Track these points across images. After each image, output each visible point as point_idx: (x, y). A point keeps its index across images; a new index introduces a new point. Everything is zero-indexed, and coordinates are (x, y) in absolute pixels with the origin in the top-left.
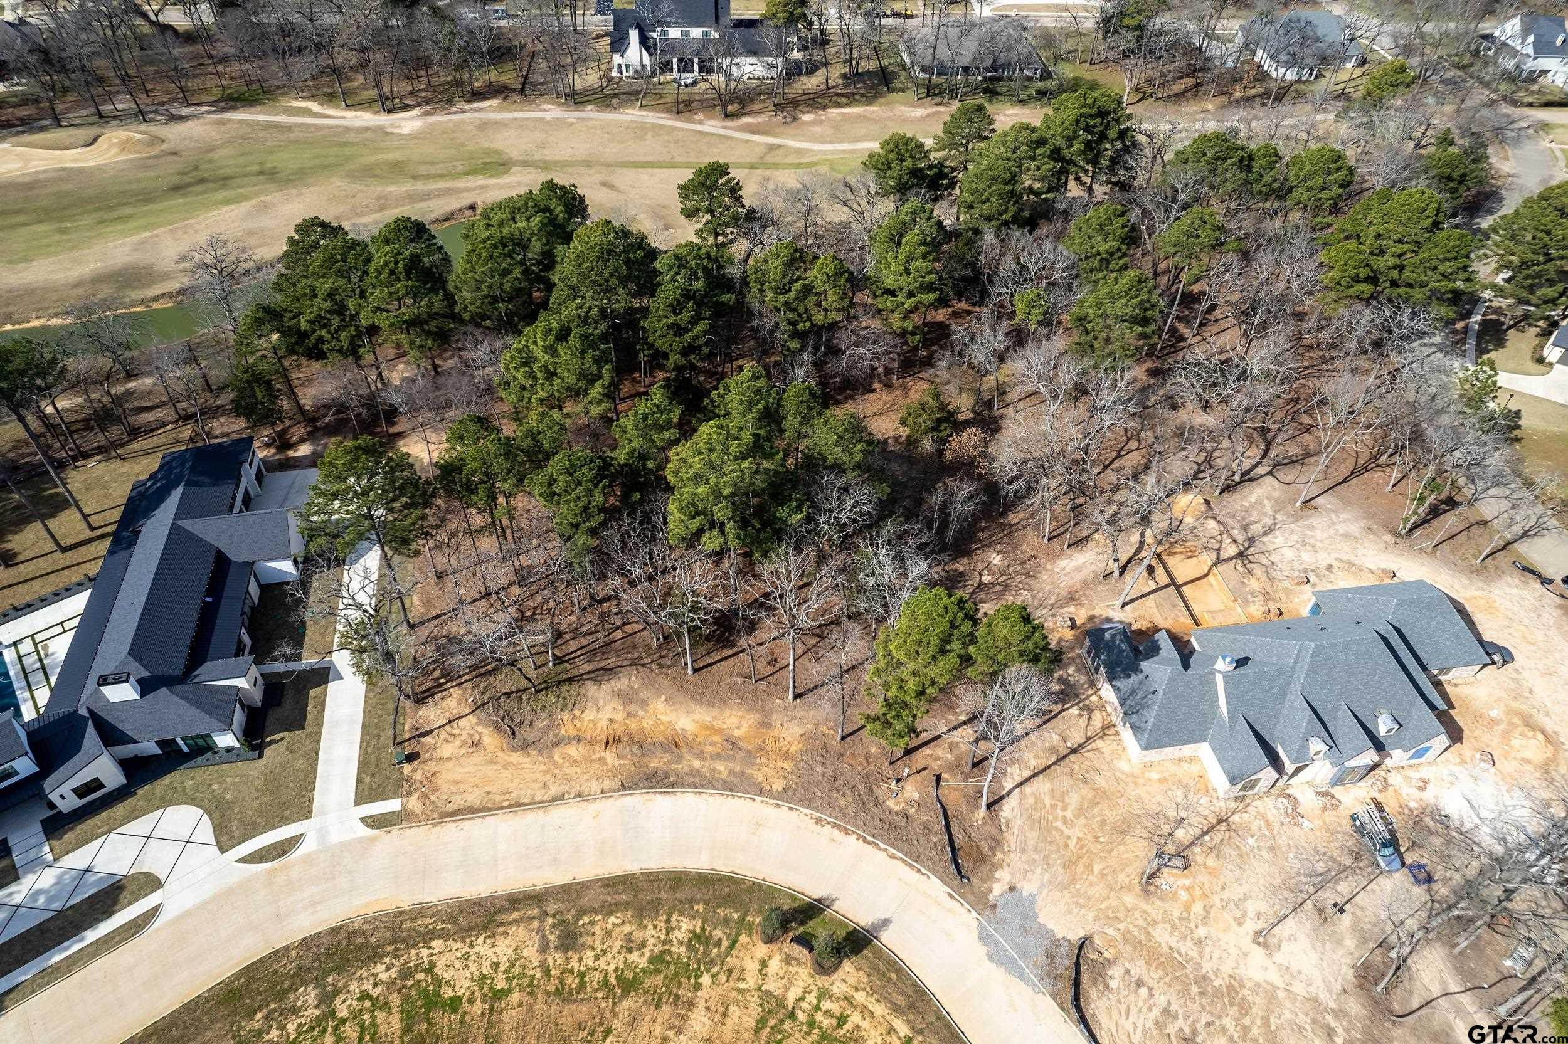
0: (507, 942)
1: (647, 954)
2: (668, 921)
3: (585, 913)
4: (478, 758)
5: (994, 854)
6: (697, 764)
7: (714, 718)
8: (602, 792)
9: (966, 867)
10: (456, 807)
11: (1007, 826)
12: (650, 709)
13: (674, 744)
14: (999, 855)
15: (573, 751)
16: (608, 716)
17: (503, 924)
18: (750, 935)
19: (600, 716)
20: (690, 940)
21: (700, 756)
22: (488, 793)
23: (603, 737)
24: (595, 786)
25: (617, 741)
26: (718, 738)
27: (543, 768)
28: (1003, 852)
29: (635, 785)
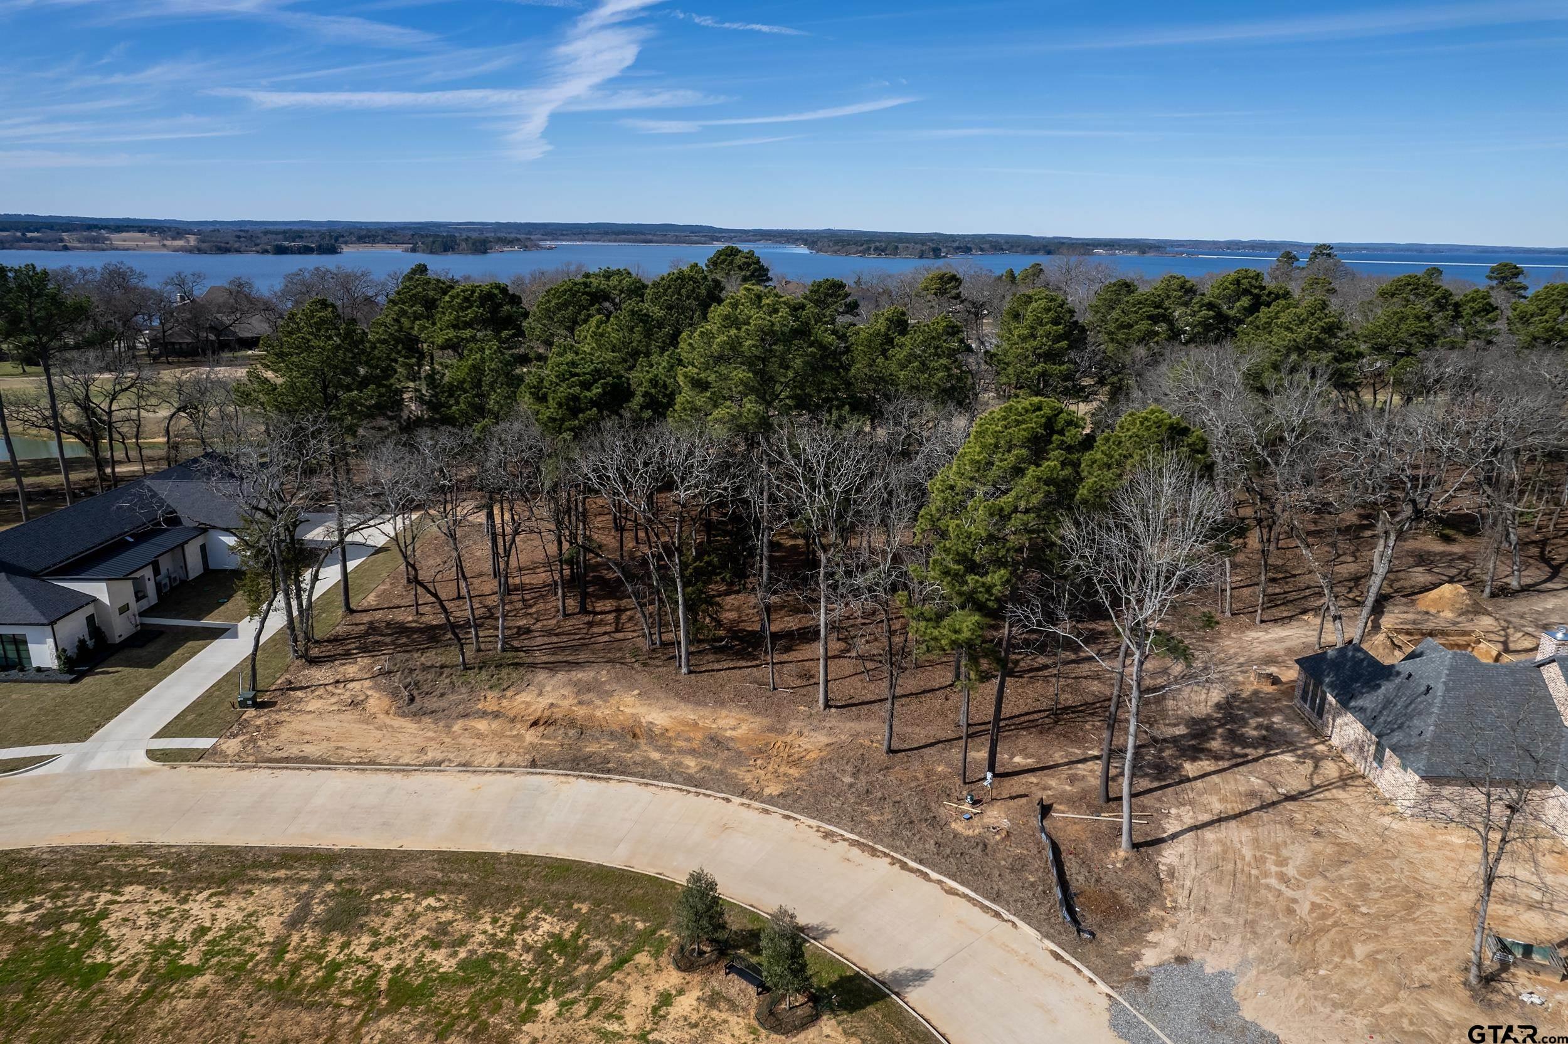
0: (243, 904)
1: (463, 954)
2: (522, 916)
3: (390, 887)
4: (350, 716)
5: (1145, 910)
6: (655, 755)
7: (701, 717)
8: (500, 766)
9: (1090, 920)
10: (285, 755)
11: (1171, 874)
12: (613, 701)
13: (633, 734)
14: (1153, 911)
15: (482, 725)
16: (550, 701)
17: (252, 881)
18: (656, 955)
19: (540, 699)
20: (547, 946)
21: (666, 749)
22: (338, 748)
23: (533, 718)
24: (493, 759)
25: (549, 723)
26: (699, 736)
27: (430, 734)
28: (1164, 908)
29: (555, 765)
